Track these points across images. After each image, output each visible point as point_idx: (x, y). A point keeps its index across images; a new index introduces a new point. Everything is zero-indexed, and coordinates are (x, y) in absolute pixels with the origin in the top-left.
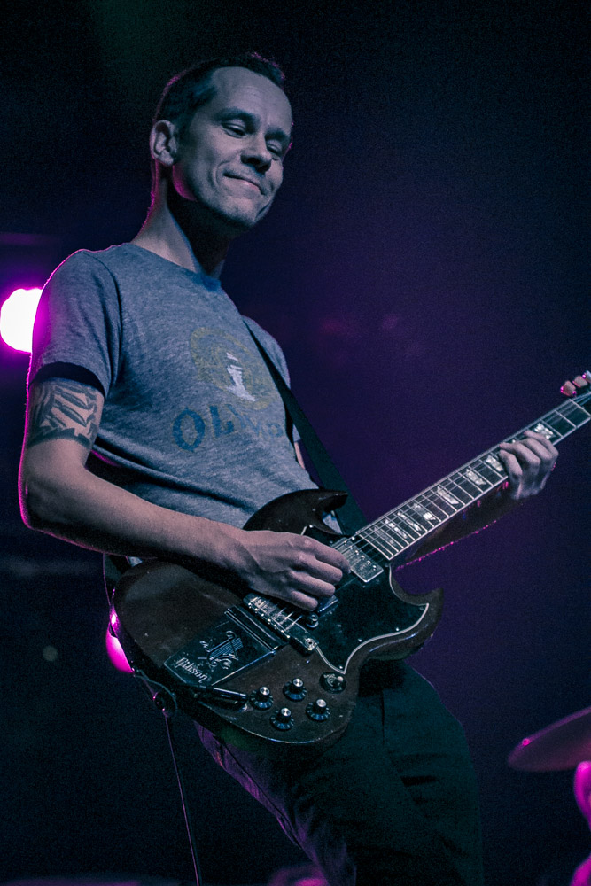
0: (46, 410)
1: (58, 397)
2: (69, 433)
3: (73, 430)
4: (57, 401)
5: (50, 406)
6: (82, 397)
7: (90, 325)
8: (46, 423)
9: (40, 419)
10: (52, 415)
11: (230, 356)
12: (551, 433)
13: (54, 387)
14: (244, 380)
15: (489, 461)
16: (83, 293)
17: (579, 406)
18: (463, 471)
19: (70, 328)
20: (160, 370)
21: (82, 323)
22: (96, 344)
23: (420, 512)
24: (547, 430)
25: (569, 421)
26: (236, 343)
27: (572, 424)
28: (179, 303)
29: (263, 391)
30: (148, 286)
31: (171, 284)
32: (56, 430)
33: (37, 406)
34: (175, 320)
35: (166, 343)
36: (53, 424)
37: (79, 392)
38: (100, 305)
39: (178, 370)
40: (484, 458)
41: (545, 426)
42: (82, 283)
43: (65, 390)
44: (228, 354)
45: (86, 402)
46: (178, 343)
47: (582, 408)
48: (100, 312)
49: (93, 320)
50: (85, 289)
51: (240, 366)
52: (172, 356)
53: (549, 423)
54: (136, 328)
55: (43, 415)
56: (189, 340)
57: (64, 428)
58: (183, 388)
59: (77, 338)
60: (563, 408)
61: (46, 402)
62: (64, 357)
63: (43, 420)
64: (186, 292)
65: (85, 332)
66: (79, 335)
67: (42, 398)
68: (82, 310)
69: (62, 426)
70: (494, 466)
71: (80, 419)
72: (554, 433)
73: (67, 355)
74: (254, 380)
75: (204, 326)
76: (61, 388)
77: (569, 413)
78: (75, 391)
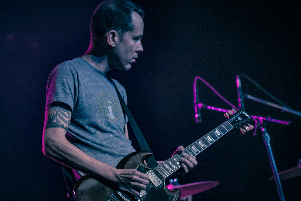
0: (55, 116)
1: (59, 113)
2: (62, 126)
3: (64, 125)
4: (59, 114)
5: (56, 115)
6: (66, 114)
7: (70, 89)
8: (55, 121)
9: (53, 119)
10: (57, 119)
11: (109, 102)
12: (220, 133)
13: (58, 109)
14: (112, 110)
15: (199, 143)
16: (68, 78)
17: (229, 123)
18: (191, 147)
19: (64, 90)
20: (87, 107)
21: (68, 88)
22: (71, 96)
23: (176, 161)
24: (219, 132)
25: (226, 129)
26: (111, 96)
27: (227, 130)
28: (95, 83)
29: (117, 114)
30: (86, 76)
31: (93, 75)
32: (58, 125)
33: (51, 114)
34: (94, 90)
35: (90, 98)
36: (57, 122)
37: (65, 112)
38: (73, 82)
39: (93, 108)
40: (198, 142)
41: (218, 131)
42: (68, 75)
43: (61, 111)
44: (108, 101)
45: (67, 116)
46: (94, 98)
47: (230, 124)
48: (73, 85)
49: (71, 87)
50: (69, 77)
51: (112, 106)
52: (92, 103)
53: (220, 129)
54: (83, 92)
55: (53, 118)
56: (98, 97)
57: (61, 124)
58: (94, 114)
59: (66, 94)
60: (224, 124)
61: (55, 113)
62: (61, 100)
63: (54, 120)
64: (97, 78)
65: (68, 92)
66: (67, 93)
67: (53, 111)
68: (68, 84)
69: (60, 123)
70: (201, 145)
71: (65, 121)
72: (221, 133)
73: (63, 100)
74: (115, 110)
75: (102, 91)
76: (60, 109)
77: (226, 126)
78: (64, 111)
